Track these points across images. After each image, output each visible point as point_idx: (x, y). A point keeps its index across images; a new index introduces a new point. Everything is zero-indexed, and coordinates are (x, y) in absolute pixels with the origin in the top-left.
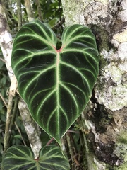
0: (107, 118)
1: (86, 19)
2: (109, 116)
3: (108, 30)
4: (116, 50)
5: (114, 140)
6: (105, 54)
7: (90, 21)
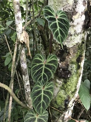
0: (67, 52)
1: (64, 9)
2: (68, 51)
3: (71, 14)
4: (73, 22)
5: (69, 63)
6: (71, 23)
7: (65, 10)
